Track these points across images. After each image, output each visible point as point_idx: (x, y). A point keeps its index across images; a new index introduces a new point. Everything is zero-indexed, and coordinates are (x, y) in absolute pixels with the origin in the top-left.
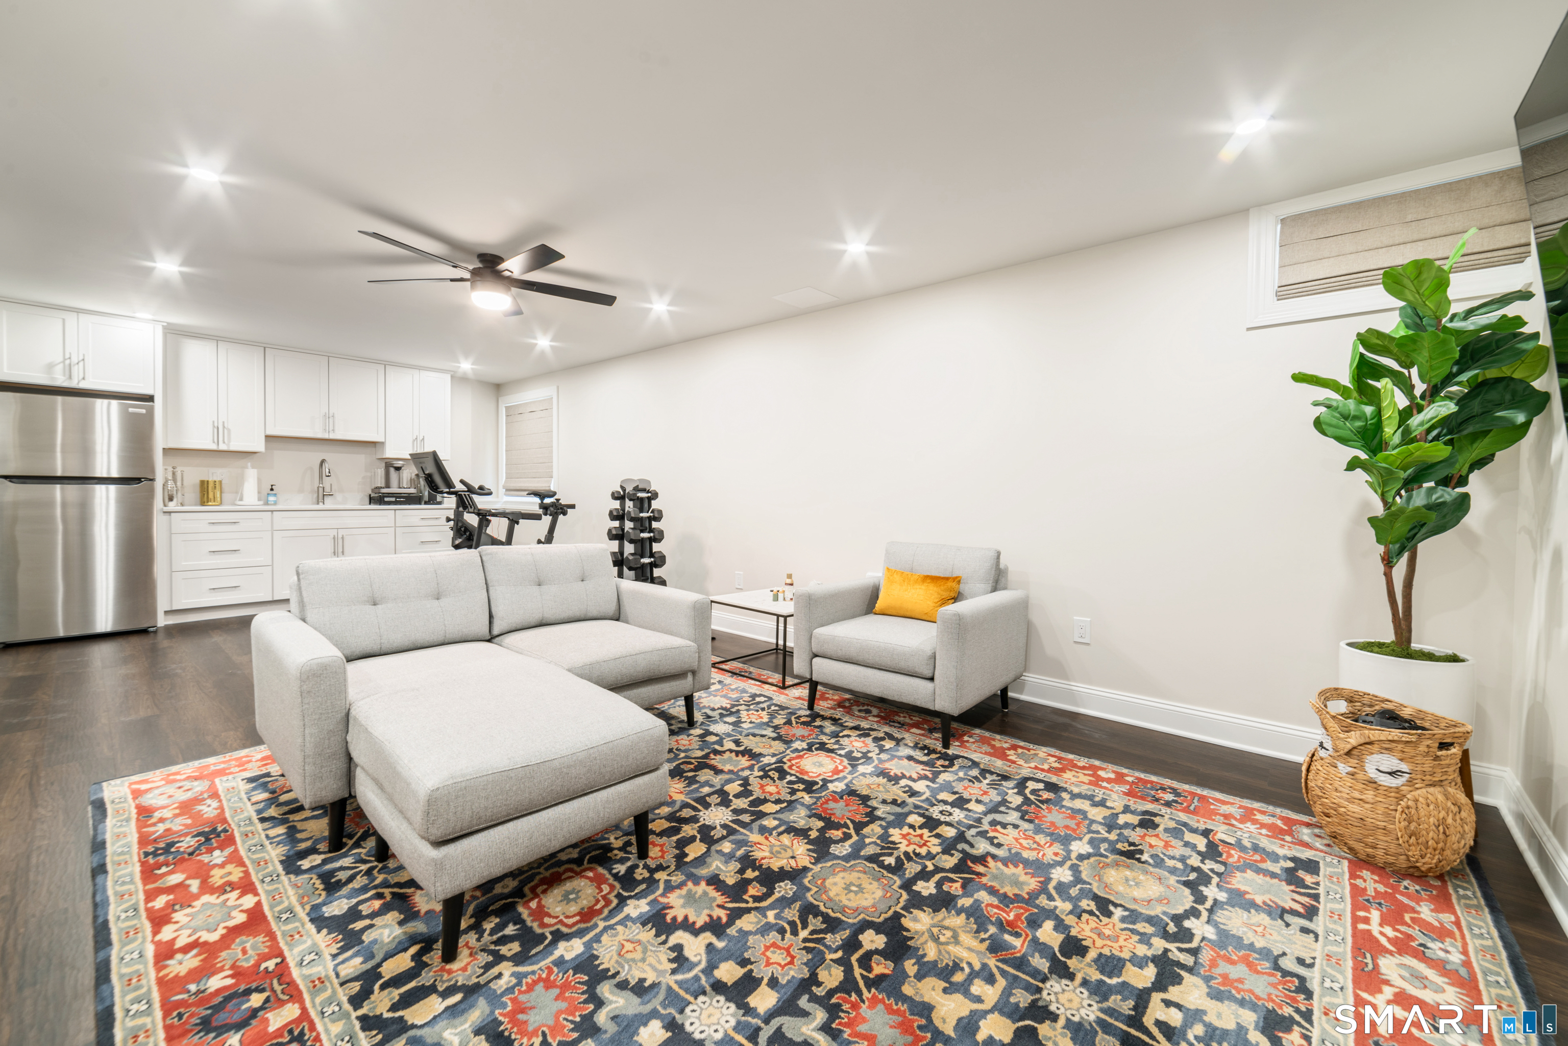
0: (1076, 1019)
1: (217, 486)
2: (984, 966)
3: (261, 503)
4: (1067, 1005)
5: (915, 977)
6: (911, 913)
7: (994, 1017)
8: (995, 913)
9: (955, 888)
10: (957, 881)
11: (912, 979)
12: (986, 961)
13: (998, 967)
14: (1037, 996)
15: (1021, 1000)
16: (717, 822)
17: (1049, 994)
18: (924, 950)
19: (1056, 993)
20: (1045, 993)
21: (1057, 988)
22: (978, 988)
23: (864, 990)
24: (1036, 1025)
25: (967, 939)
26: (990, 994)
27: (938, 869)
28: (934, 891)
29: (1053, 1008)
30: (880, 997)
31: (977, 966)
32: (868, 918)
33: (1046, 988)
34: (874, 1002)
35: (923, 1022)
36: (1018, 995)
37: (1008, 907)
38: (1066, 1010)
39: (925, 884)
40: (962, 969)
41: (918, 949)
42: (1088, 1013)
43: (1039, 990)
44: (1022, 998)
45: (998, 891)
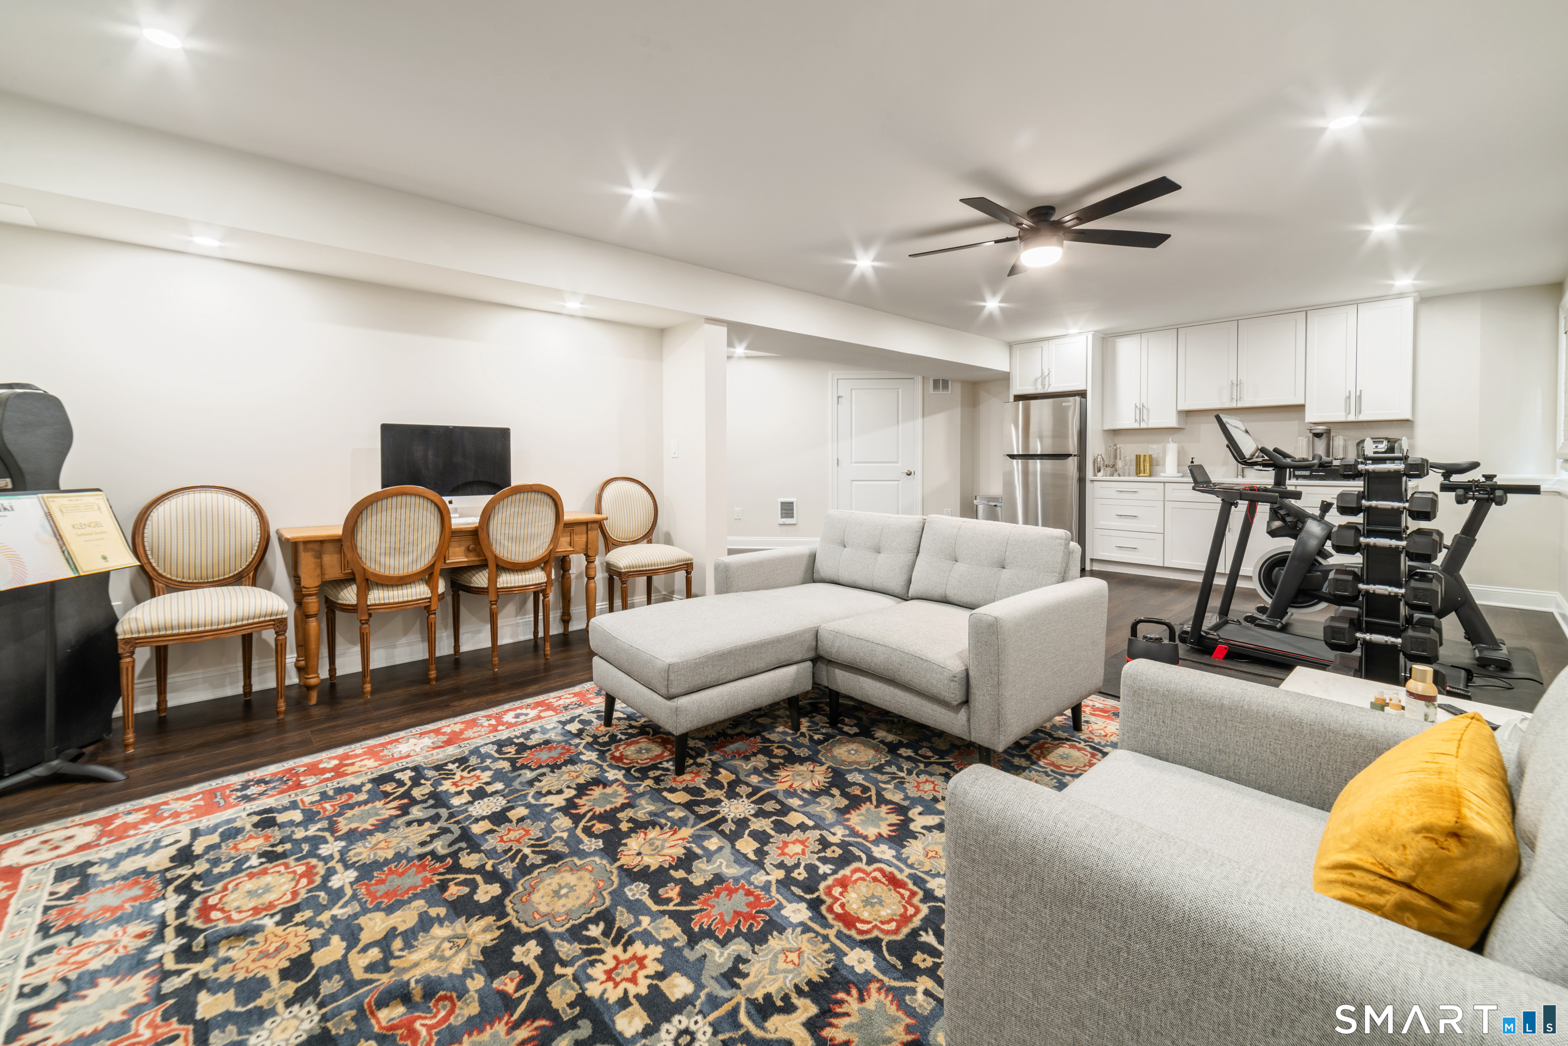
0: (267, 1024)
1: (1148, 459)
2: (388, 969)
3: (1181, 475)
4: (284, 1024)
5: (426, 912)
6: (499, 928)
7: (338, 956)
8: (438, 1012)
9: (508, 983)
10: (516, 991)
11: (425, 909)
12: (392, 973)
13: (378, 980)
14: (318, 1000)
15: (330, 985)
16: (732, 815)
17: (309, 1012)
18: (447, 926)
19: (302, 1021)
20: (313, 1008)
21: (307, 1025)
22: (375, 954)
23: (441, 877)
24: (300, 984)
25: (431, 968)
26: (358, 963)
27: (551, 978)
28: (515, 959)
29: (296, 1008)
30: (428, 885)
31: (392, 963)
32: (515, 893)
33: (316, 1014)
34: (426, 880)
35: (383, 906)
36: (336, 985)
37: (437, 1034)
38: (283, 1020)
39: (532, 955)
40: (402, 950)
41: (452, 923)
42: (260, 1039)
43: (321, 1006)
44: (328, 987)
45: (470, 1035)
